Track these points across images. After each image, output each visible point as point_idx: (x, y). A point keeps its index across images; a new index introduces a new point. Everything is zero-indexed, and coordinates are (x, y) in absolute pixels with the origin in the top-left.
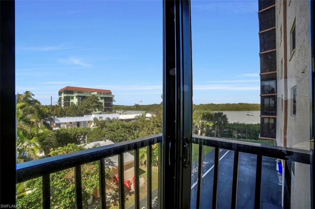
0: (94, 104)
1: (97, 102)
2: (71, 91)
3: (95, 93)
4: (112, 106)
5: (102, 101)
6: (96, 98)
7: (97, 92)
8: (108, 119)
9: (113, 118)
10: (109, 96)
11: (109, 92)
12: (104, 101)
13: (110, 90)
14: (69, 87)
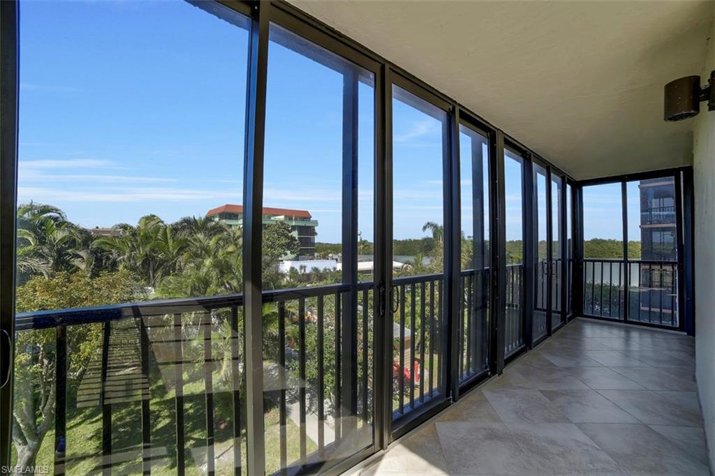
0: (284, 241)
1: (287, 237)
2: (233, 214)
3: (282, 217)
4: (313, 244)
5: (295, 234)
6: (285, 229)
7: (286, 216)
8: (316, 270)
9: (325, 269)
10: (307, 225)
11: (305, 216)
12: (299, 235)
13: (307, 212)
14: (230, 205)
